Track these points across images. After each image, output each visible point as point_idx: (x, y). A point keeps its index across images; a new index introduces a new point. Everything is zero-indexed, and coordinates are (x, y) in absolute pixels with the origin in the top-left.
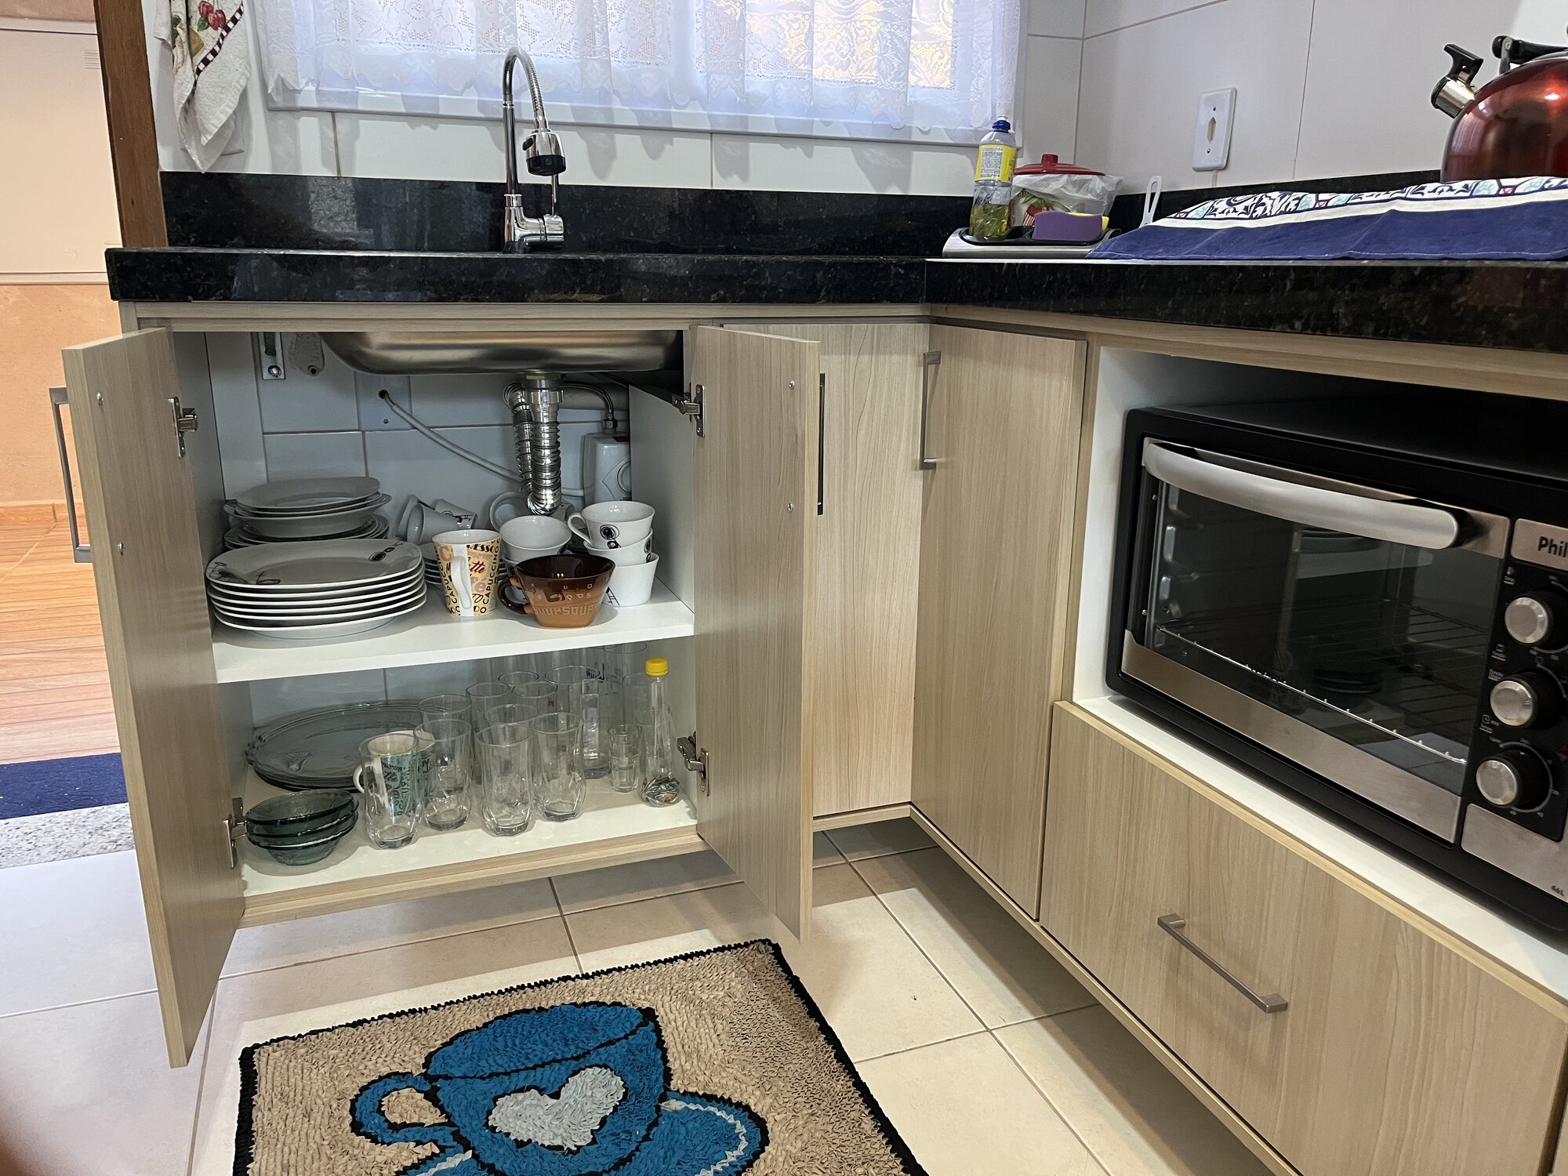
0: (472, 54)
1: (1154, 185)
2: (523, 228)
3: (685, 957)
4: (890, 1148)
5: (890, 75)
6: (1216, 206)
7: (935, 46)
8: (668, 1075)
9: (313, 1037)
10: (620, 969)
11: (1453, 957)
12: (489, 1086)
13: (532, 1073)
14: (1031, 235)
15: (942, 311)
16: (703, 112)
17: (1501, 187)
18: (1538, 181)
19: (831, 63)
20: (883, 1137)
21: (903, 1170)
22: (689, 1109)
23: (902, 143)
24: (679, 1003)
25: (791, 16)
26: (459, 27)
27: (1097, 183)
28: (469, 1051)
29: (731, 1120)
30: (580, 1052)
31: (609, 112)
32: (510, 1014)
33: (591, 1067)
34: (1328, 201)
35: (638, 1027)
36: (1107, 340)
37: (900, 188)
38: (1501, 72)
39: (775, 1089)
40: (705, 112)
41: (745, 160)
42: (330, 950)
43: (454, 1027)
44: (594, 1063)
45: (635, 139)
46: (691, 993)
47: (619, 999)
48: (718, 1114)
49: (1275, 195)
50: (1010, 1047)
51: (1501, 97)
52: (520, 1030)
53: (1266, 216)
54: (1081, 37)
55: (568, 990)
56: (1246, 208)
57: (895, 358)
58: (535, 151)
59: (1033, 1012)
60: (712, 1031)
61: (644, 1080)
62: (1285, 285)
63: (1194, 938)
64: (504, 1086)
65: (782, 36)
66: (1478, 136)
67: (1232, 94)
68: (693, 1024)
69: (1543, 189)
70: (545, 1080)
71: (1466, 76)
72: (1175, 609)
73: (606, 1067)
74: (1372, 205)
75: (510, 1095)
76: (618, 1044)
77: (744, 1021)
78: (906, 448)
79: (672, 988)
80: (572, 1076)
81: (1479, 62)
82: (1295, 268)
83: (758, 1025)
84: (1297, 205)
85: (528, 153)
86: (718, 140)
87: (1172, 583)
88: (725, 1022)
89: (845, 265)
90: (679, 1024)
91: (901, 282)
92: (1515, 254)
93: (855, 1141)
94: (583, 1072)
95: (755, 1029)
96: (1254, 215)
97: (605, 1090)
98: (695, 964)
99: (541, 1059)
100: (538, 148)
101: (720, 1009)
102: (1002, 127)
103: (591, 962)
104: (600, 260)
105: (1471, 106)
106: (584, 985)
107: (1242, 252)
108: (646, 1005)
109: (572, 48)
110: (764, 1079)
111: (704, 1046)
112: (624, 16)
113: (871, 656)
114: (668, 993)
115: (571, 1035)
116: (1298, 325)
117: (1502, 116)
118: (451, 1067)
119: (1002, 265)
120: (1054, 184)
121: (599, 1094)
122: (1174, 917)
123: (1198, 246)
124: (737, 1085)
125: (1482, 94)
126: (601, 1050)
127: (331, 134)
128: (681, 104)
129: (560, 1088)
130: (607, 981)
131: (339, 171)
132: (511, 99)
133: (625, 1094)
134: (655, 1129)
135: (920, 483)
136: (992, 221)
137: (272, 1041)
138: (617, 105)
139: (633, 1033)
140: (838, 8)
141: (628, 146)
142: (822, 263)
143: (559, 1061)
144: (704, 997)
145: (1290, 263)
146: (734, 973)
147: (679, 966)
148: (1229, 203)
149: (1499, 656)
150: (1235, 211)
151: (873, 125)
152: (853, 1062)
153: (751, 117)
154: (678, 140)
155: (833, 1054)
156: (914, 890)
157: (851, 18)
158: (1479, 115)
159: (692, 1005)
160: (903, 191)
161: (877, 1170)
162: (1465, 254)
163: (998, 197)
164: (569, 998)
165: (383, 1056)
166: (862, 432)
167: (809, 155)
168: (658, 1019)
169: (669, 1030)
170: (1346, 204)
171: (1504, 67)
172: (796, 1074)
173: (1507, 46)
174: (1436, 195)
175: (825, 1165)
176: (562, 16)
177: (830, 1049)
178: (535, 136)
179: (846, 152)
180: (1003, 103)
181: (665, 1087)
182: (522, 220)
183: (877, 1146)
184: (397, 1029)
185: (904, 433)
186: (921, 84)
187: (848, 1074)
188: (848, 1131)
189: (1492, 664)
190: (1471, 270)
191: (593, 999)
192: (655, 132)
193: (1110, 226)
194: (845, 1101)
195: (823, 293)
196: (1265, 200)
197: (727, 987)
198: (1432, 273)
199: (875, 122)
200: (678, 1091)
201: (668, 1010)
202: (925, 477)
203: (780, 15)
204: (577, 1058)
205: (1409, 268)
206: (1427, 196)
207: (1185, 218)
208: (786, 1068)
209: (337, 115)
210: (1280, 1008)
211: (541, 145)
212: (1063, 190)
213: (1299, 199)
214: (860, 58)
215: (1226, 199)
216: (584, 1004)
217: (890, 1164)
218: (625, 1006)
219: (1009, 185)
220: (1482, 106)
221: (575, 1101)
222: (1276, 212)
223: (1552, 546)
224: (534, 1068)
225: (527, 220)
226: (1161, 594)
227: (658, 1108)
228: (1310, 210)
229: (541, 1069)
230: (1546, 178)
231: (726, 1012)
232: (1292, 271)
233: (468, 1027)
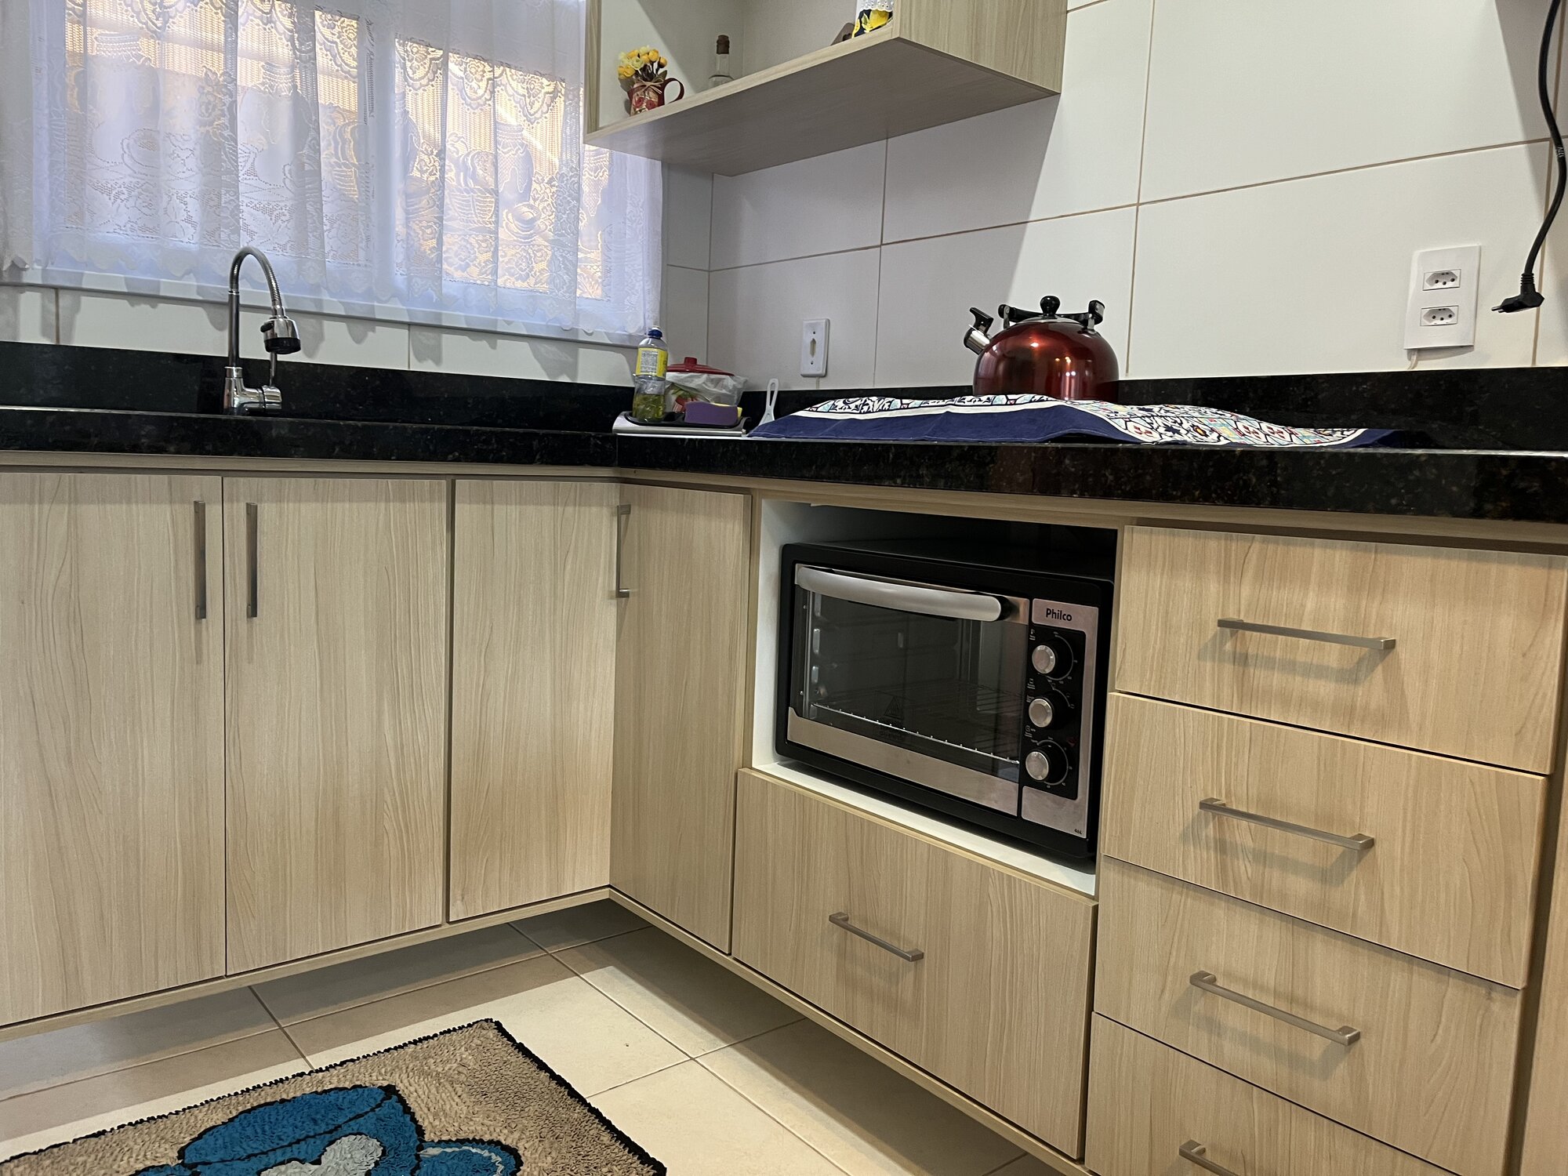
0: (194, 247)
1: (773, 385)
2: (240, 397)
3: (415, 1042)
4: (627, 1150)
5: (563, 288)
6: (836, 404)
7: (595, 267)
8: (420, 1131)
9: (55, 1150)
10: (352, 1060)
11: (1023, 884)
12: (249, 1164)
13: (289, 1149)
14: (683, 418)
15: (630, 473)
16: (401, 307)
17: (1008, 400)
18: (1028, 397)
19: (512, 275)
20: (620, 1144)
21: (640, 1163)
22: (446, 1153)
23: (570, 342)
24: (417, 1077)
25: (481, 238)
26: (183, 224)
27: (729, 382)
28: (220, 1142)
29: (486, 1153)
30: (331, 1127)
31: (319, 302)
32: (253, 1108)
33: (346, 1136)
34: (908, 404)
35: (382, 1101)
36: (765, 493)
37: (569, 376)
38: (1004, 327)
39: (520, 1126)
40: (404, 307)
41: (439, 347)
42: (46, 1082)
43: (199, 1125)
44: (348, 1132)
45: (342, 326)
46: (426, 1068)
47: (358, 1083)
48: (474, 1151)
49: (874, 398)
50: (712, 1068)
51: (1005, 344)
52: (267, 1119)
53: (870, 412)
54: (707, 269)
55: (305, 1083)
56: (856, 406)
57: (594, 509)
58: (273, 334)
59: (725, 1041)
60: (453, 1093)
61: (399, 1137)
62: (889, 456)
63: (856, 924)
64: (264, 1163)
65: (472, 252)
66: (994, 366)
67: (826, 323)
68: (434, 1090)
69: (1031, 402)
70: (303, 1153)
71: (984, 329)
72: (822, 691)
73: (361, 1134)
74: (935, 408)
75: (272, 1168)
76: (366, 1116)
77: (481, 1082)
78: (604, 580)
79: (407, 1068)
80: (328, 1146)
81: (991, 320)
82: (894, 445)
83: (494, 1083)
84: (889, 406)
85: (267, 335)
86: (416, 332)
87: (820, 671)
88: (463, 1085)
89: (554, 436)
90: (420, 1093)
91: (599, 450)
92: (1018, 439)
93: (597, 1151)
94: (339, 1141)
95: (492, 1087)
96: (862, 411)
97: (364, 1151)
98: (425, 1046)
99: (294, 1138)
100: (276, 330)
101: (456, 1076)
102: (656, 335)
103: (320, 1060)
104: (357, 426)
105: (989, 348)
106: (320, 1078)
107: (858, 435)
108: (385, 1084)
109: (288, 248)
110: (509, 1121)
111: (448, 1107)
112: (335, 225)
113: (576, 757)
114: (404, 1071)
115: (319, 1116)
116: (899, 481)
117: (1007, 355)
118: (206, 1155)
119: (684, 439)
120: (698, 381)
121: (358, 1155)
122: (840, 914)
123: (827, 430)
124: (485, 1129)
125: (994, 341)
126: (352, 1123)
127: (53, 308)
128: (384, 299)
129: (320, 1156)
130: (343, 1071)
131: (58, 339)
132: (237, 288)
133: (384, 1152)
134: (417, 1172)
135: (614, 610)
136: (652, 407)
137: (13, 1158)
138: (326, 297)
139: (379, 1106)
140: (517, 233)
141: (335, 331)
142: (537, 434)
143: (313, 1137)
144: (440, 1070)
145: (891, 442)
146: (463, 1048)
147: (410, 1050)
148: (844, 402)
149: (1031, 686)
150: (849, 408)
151: (548, 326)
152: (585, 1097)
153: (446, 314)
154: (380, 329)
155: (566, 1093)
156: (611, 968)
157: (529, 242)
158: (993, 353)
159: (429, 1077)
160: (571, 379)
161: (619, 1167)
162: (992, 440)
163: (651, 389)
164: (308, 1089)
165: (134, 1156)
166: (568, 567)
167: (494, 347)
168: (400, 1093)
169: (412, 1100)
170: (920, 407)
171: (1006, 324)
172: (537, 1113)
173: (1006, 311)
174: (972, 403)
175: (575, 1171)
176: (280, 222)
177: (563, 1089)
178: (273, 322)
179: (524, 346)
180: (651, 316)
181: (419, 1140)
182: (243, 390)
183: (616, 1150)
184: (141, 1134)
185: (601, 572)
186: (585, 296)
187: (582, 1105)
188: (590, 1145)
189: (1028, 692)
190: (997, 447)
191: (332, 1086)
192: (362, 322)
193: (743, 414)
194: (583, 1124)
195: (538, 457)
196: (868, 402)
197: (459, 1060)
198: (973, 449)
199: (549, 324)
200: (433, 1141)
201: (407, 1084)
202: (618, 605)
203: (470, 235)
204: (330, 1132)
205: (962, 447)
206: (967, 404)
207: (816, 411)
208: (527, 1110)
209: (61, 292)
210: (918, 957)
211: (280, 329)
212: (704, 385)
213: (891, 402)
214: (538, 274)
215: (843, 400)
216: (325, 1092)
217: (630, 1161)
218: (366, 1087)
219: (663, 380)
220: (994, 348)
221: (337, 1163)
222: (876, 409)
223: (1053, 613)
224: (290, 1145)
225: (247, 390)
226: (812, 679)
227: (418, 1157)
228: (897, 409)
229: (297, 1146)
230: (1033, 395)
231: (462, 1078)
232: (893, 448)
233: (212, 1124)
